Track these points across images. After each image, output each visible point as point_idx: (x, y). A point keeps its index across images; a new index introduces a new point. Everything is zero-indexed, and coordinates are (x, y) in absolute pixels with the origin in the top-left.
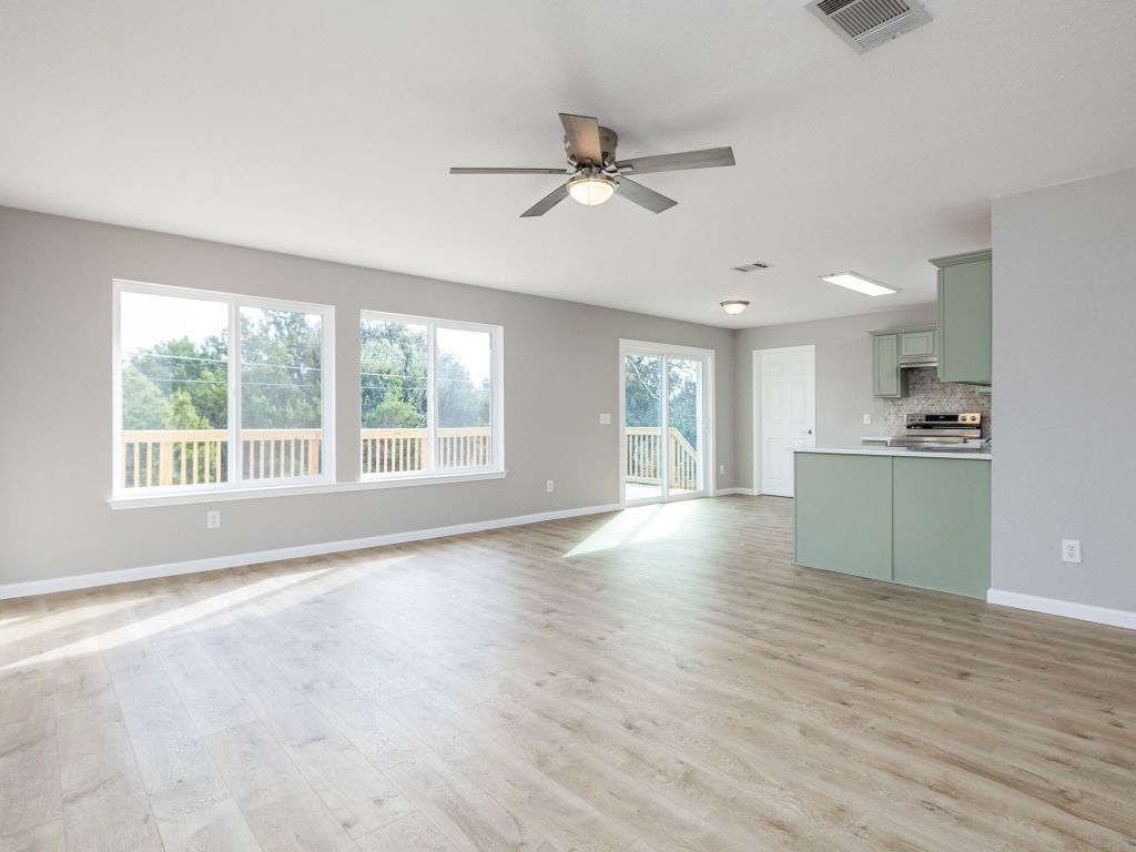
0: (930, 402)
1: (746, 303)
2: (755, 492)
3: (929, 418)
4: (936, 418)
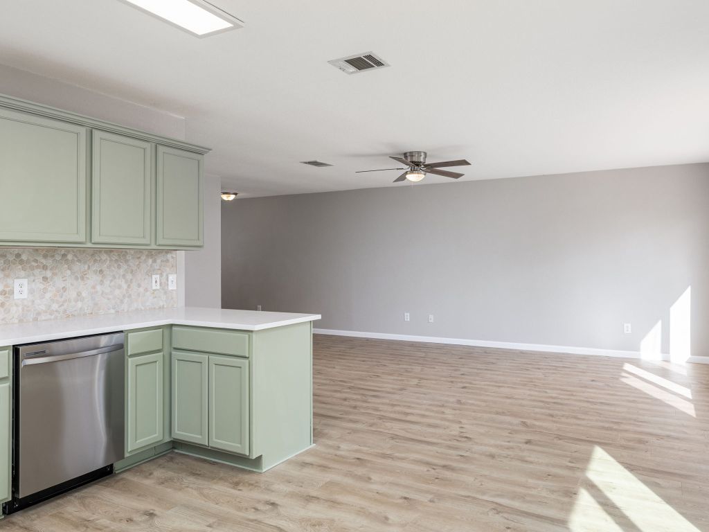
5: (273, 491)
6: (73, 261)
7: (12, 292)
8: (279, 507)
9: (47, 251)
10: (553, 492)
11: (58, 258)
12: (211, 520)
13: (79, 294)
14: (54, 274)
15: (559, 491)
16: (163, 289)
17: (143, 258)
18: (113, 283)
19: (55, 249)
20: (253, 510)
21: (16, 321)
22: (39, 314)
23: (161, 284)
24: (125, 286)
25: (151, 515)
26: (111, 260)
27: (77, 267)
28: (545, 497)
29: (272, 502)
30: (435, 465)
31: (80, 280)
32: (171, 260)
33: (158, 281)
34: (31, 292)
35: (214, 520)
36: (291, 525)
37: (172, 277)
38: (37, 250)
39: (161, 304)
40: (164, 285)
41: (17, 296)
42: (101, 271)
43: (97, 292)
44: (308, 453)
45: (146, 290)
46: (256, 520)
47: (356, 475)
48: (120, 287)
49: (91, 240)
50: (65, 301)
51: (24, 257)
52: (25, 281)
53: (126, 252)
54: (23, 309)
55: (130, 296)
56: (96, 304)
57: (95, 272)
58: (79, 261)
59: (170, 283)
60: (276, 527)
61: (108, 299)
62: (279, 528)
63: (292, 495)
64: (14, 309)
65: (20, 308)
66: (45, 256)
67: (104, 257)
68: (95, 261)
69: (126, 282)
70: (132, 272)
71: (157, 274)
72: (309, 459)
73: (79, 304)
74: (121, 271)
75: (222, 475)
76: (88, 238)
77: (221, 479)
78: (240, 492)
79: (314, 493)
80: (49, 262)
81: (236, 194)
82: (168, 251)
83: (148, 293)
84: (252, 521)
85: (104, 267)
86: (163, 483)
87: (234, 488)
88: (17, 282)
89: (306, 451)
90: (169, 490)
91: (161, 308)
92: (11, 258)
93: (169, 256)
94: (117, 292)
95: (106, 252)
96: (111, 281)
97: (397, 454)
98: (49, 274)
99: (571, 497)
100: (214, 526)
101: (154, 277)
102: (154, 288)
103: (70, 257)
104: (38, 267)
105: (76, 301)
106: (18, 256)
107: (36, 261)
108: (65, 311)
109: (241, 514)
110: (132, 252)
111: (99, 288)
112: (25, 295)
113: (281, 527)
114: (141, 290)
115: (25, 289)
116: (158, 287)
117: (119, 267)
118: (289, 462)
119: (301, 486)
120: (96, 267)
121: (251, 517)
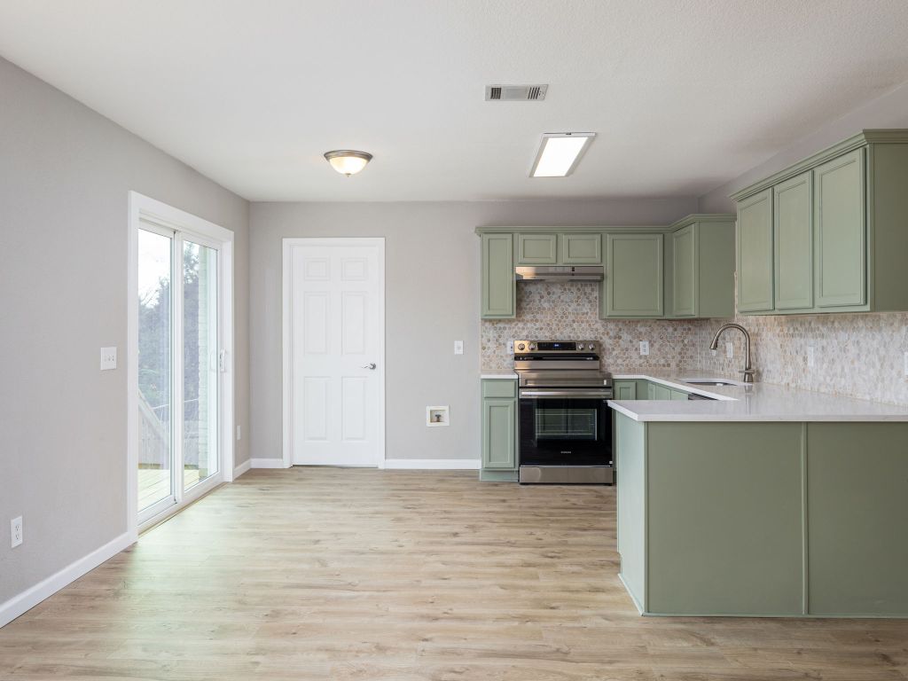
0: (538, 325)
1: (368, 157)
2: (285, 463)
3: (541, 345)
4: (549, 346)
10: (293, 613)
15: (286, 615)
28: (302, 605)
30: (447, 618)
97: (516, 624)
99: (273, 611)
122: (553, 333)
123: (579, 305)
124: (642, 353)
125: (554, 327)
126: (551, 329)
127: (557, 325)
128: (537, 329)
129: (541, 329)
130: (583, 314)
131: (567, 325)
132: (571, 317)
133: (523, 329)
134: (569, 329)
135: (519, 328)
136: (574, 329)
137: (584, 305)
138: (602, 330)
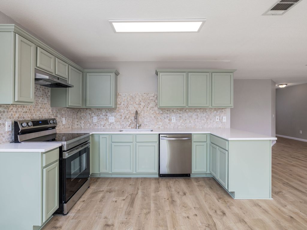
5: (230, 209)
6: (188, 112)
7: (171, 120)
8: (225, 216)
9: (181, 109)
11: (184, 111)
12: (198, 206)
13: (190, 121)
14: (183, 115)
16: (220, 121)
17: (212, 111)
18: (201, 119)
19: (183, 109)
20: (214, 211)
21: (172, 128)
22: (178, 126)
23: (219, 120)
24: (206, 120)
25: (185, 194)
26: (201, 112)
27: (190, 114)
29: (225, 212)
31: (190, 117)
32: (224, 111)
33: (218, 119)
34: (176, 120)
35: (198, 207)
36: (221, 226)
37: (225, 118)
38: (178, 109)
39: (220, 126)
40: (221, 120)
41: (172, 121)
42: (197, 115)
43: (196, 121)
44: (265, 201)
45: (214, 121)
46: (210, 215)
47: (280, 224)
48: (204, 120)
49: (188, 106)
50: (186, 123)
51: (174, 111)
52: (175, 117)
53: (206, 109)
54: (174, 125)
55: (207, 123)
56: (195, 125)
57: (195, 115)
58: (190, 112)
59: (223, 119)
60: (215, 223)
61: (200, 123)
62: (215, 224)
63: (236, 215)
64: (172, 124)
65: (173, 124)
66: (180, 111)
67: (198, 110)
68: (195, 112)
69: (206, 118)
70: (208, 115)
71: (218, 116)
72: (261, 204)
73: (190, 124)
74: (204, 115)
75: (219, 192)
76: (187, 105)
77: (217, 194)
78: (217, 202)
79: (246, 220)
80: (181, 112)
81: (286, 84)
82: (222, 109)
83: (215, 122)
84: (209, 215)
85: (198, 114)
86: (199, 186)
87: (217, 199)
88: (173, 117)
89: (265, 200)
90: (198, 189)
91: (220, 128)
92: (171, 111)
93: (223, 110)
94: (203, 121)
95: (199, 109)
96: (201, 118)
98: (181, 115)
100: (196, 209)
101: (217, 117)
102: (217, 120)
103: (187, 111)
104: (178, 113)
105: (189, 123)
106: (173, 110)
107: (178, 112)
108: (186, 126)
109: (209, 210)
110: (208, 109)
111: (196, 120)
112: (175, 121)
113: (216, 224)
114: (212, 121)
115: (175, 119)
116: (218, 120)
117: (203, 114)
118: (251, 201)
119: (244, 214)
120: (196, 114)
121: (211, 214)
122: (32, 115)
123: (43, 99)
124: (63, 123)
125: (32, 111)
126: (31, 112)
127: (34, 110)
128: (24, 112)
129: (26, 112)
130: (45, 104)
131: (38, 110)
132: (40, 106)
133: (16, 112)
134: (39, 113)
135: (13, 112)
136: (41, 112)
137: (45, 99)
138: (51, 113)
